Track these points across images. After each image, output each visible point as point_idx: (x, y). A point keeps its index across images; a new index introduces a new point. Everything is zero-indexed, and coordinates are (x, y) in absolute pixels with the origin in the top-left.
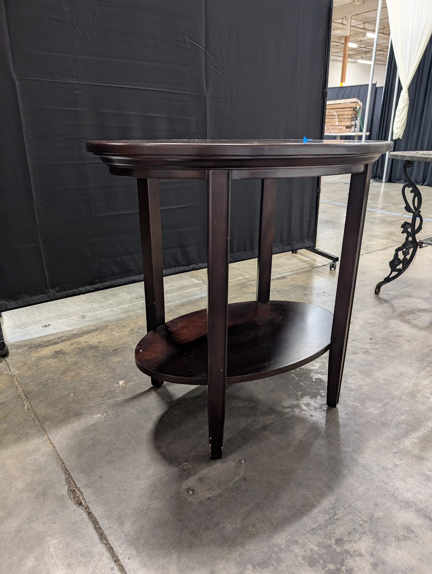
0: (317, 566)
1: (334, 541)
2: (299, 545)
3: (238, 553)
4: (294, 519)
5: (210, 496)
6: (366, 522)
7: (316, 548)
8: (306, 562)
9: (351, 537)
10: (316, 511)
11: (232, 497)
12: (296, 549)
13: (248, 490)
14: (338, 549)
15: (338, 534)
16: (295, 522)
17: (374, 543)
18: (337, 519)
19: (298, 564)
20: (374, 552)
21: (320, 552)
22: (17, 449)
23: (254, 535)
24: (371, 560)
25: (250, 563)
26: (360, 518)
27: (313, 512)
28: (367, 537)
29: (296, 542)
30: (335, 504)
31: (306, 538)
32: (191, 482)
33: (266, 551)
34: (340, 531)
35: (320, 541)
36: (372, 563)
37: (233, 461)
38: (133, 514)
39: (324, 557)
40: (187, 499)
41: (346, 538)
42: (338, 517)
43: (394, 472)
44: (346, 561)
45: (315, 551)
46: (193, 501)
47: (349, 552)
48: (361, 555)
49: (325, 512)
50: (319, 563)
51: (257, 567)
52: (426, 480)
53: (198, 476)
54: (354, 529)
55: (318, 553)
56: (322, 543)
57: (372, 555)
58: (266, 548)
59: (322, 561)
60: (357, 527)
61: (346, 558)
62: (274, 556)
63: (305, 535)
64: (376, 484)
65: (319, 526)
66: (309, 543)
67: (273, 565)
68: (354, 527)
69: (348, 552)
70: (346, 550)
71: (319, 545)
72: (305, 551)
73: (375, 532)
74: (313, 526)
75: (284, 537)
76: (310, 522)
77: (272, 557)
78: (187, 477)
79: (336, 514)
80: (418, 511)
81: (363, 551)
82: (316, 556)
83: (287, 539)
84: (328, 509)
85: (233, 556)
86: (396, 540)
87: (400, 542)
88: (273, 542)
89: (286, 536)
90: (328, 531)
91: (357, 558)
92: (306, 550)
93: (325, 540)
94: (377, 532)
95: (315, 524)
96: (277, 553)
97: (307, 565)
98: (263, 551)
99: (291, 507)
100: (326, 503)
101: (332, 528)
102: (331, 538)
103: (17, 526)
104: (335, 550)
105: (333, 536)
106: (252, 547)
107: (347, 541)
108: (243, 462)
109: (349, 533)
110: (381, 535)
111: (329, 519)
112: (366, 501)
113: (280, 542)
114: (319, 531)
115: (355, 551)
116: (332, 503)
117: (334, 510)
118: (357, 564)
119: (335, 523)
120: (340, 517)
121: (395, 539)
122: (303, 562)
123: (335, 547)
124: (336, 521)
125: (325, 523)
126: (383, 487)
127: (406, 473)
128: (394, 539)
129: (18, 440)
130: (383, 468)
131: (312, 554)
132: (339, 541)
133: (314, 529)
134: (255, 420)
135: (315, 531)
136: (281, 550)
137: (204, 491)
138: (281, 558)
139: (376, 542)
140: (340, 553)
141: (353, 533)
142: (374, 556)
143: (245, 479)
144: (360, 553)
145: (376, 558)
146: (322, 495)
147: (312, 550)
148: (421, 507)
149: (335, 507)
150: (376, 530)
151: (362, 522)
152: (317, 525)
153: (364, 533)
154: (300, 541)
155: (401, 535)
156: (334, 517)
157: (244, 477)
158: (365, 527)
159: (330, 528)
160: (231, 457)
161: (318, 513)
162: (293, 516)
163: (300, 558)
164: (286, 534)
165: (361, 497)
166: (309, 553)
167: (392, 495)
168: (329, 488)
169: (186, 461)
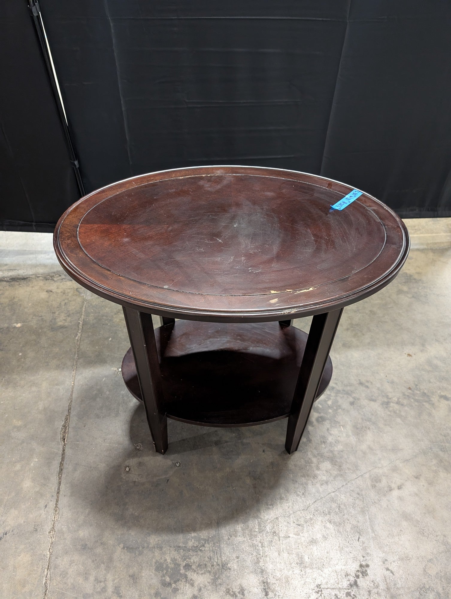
0: (159, 573)
1: (185, 564)
2: (161, 552)
3: (122, 532)
4: (174, 531)
5: (136, 480)
6: (218, 565)
7: (169, 561)
8: (155, 565)
9: (198, 568)
10: (193, 535)
11: (149, 490)
12: (157, 553)
13: (163, 490)
14: (182, 571)
15: (192, 561)
16: (172, 534)
17: (209, 583)
18: (201, 550)
19: (149, 564)
20: (202, 589)
21: (170, 565)
22: (54, 374)
23: (140, 526)
24: (196, 593)
25: (124, 544)
26: (218, 559)
27: (190, 535)
28: (209, 576)
29: (161, 548)
30: (210, 538)
31: (169, 550)
32: (133, 462)
33: (139, 542)
34: (195, 559)
35: (176, 558)
36: (194, 595)
37: (172, 460)
38: (85, 466)
39: (169, 570)
40: (121, 474)
41: (194, 567)
42: (203, 550)
43: (280, 540)
44: (179, 582)
45: (167, 562)
46: (124, 478)
47: (187, 578)
48: (192, 585)
49: (198, 539)
50: (162, 571)
51: (126, 548)
52: (297, 563)
53: (140, 460)
54: (206, 565)
55: (168, 565)
56: (176, 560)
57: (200, 590)
58: (140, 540)
59: (165, 572)
60: (209, 565)
61: (181, 580)
62: (141, 548)
63: (171, 547)
64: (254, 542)
65: (185, 547)
66: (168, 555)
67: (135, 554)
68: (206, 563)
69: (186, 577)
70: (186, 575)
71: (174, 560)
72: (161, 558)
73: (217, 577)
74: (181, 545)
75: (157, 540)
76: (182, 540)
77: (139, 548)
78: (133, 457)
79: (204, 546)
80: (264, 583)
81: (196, 584)
82: (164, 566)
83: (157, 543)
84: (202, 539)
85: (118, 532)
86: (225, 592)
87: (226, 595)
88: (147, 539)
89: (158, 540)
90: (187, 554)
91: (188, 585)
92: (163, 557)
93: (180, 559)
94: (219, 577)
95: (184, 544)
96: (143, 548)
97: (154, 567)
98: (137, 541)
99: (179, 521)
100: (204, 534)
101: (192, 554)
102: (185, 560)
103: (24, 437)
104: (180, 570)
105: (187, 560)
106: (133, 533)
107: (193, 569)
108: (178, 465)
109: (199, 566)
110: (219, 581)
111: (196, 547)
112: (234, 550)
113: (151, 541)
114: (182, 550)
115: (191, 579)
116: (209, 537)
117: (205, 542)
118: (185, 588)
119: (197, 551)
120: (204, 550)
121: (226, 590)
122: (154, 564)
123: (182, 568)
124: (199, 551)
125: (190, 548)
126: (257, 548)
127: (288, 548)
128: (225, 589)
129: (58, 367)
130: (275, 532)
131: (164, 563)
132: (188, 567)
133: (180, 547)
134: (216, 431)
135: (179, 548)
136: (148, 547)
137: (135, 474)
138: (143, 552)
139: (211, 584)
140: (181, 574)
141: (202, 567)
142: (200, 591)
143: (168, 480)
144: (193, 583)
145: (200, 594)
146: (209, 525)
147: (166, 560)
148: (269, 581)
149: (208, 540)
150: (219, 575)
151: (215, 563)
152: (184, 545)
153: (210, 572)
154: (164, 549)
155: (233, 590)
156: (200, 547)
157: (168, 479)
158: (214, 569)
159: (191, 553)
160: (172, 457)
161: (192, 538)
162: (175, 529)
163: (154, 561)
164: (160, 538)
165: (233, 545)
166: (162, 561)
167: (258, 558)
168: (218, 523)
169: (142, 443)
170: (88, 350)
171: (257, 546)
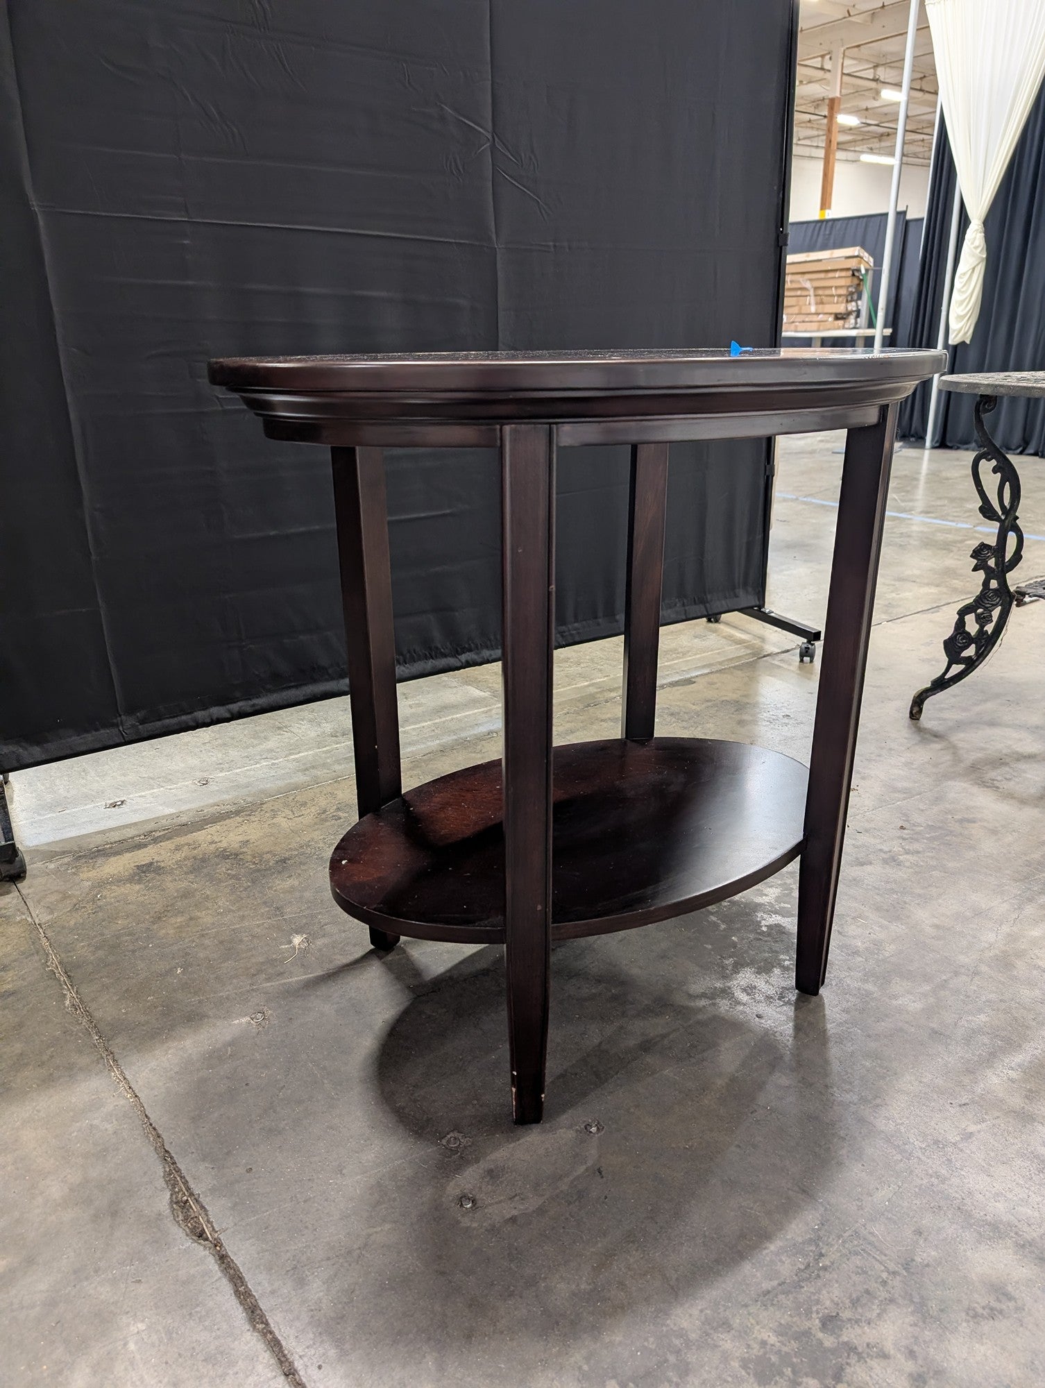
0: (776, 1383)
1: (817, 1321)
2: (733, 1332)
3: (584, 1352)
4: (720, 1267)
5: (515, 1212)
6: (894, 1273)
7: (773, 1339)
8: (749, 1374)
9: (860, 1310)
10: (773, 1247)
11: (568, 1216)
12: (726, 1342)
13: (606, 1198)
14: (829, 1341)
15: (828, 1303)
16: (721, 1276)
17: (916, 1325)
18: (825, 1268)
19: (730, 1379)
20: (916, 1348)
21: (785, 1349)
22: (47, 1103)
23: (622, 1308)
24: (910, 1366)
25: (614, 1377)
26: (881, 1263)
27: (766, 1251)
28: (899, 1310)
29: (726, 1325)
30: (818, 1230)
31: (749, 1314)
32: (468, 1179)
33: (653, 1347)
34: (831, 1295)
35: (783, 1322)
36: (910, 1375)
37: (570, 1127)
38: (328, 1259)
39: (795, 1360)
40: (458, 1222)
41: (846, 1315)
42: (828, 1263)
43: (962, 1150)
44: (847, 1371)
45: (772, 1345)
46: (475, 1225)
47: (856, 1348)
48: (885, 1356)
49: (796, 1249)
50: (781, 1374)
51: (631, 1385)
53: (484, 1165)
54: (867, 1292)
55: (780, 1351)
56: (789, 1326)
57: (911, 1354)
58: (651, 1340)
59: (788, 1371)
60: (873, 1286)
61: (847, 1364)
62: (672, 1359)
63: (746, 1306)
64: (919, 1182)
65: (780, 1285)
66: (758, 1327)
67: (670, 1381)
68: (865, 1287)
69: (851, 1349)
70: (846, 1343)
71: (782, 1331)
72: (748, 1346)
73: (916, 1300)
74: (766, 1285)
75: (695, 1312)
76: (758, 1275)
77: (666, 1361)
78: (458, 1168)
79: (821, 1255)
80: (1023, 1246)
81: (889, 1347)
82: (774, 1358)
83: (703, 1318)
84: (803, 1243)
85: (573, 1359)
86: (970, 1319)
87: (978, 1323)
88: (668, 1325)
89: (701, 1311)
90: (802, 1298)
91: (873, 1363)
92: (751, 1343)
93: (795, 1319)
94: (922, 1297)
95: (771, 1280)
96: (678, 1352)
97: (752, 1380)
98: (646, 1348)
99: (713, 1239)
100: (798, 1229)
101: (812, 1290)
102: (812, 1313)
103: (47, 1291)
104: (820, 1343)
105: (814, 1309)
106: (618, 1338)
107: (850, 1320)
108: (594, 1129)
109: (855, 1303)
110: (933, 1305)
111: (806, 1269)
112: (895, 1223)
113: (685, 1324)
114: (781, 1297)
115: (868, 1345)
116: (814, 1229)
117: (817, 1245)
118: (875, 1377)
119: (818, 1276)
120: (833, 1263)
121: (967, 1314)
122: (743, 1373)
123: (820, 1335)
124: (821, 1273)
125: (795, 1278)
126: (935, 1190)
127: (992, 1154)
128: (963, 1315)
129: (48, 1081)
130: (936, 1142)
131: (765, 1353)
132: (830, 1322)
133: (769, 1292)
134: (622, 1027)
135: (770, 1296)
136: (688, 1344)
137: (500, 1202)
138: (688, 1364)
139: (920, 1324)
140: (834, 1351)
141: (864, 1301)
142: (916, 1357)
143: (600, 1172)
144: (882, 1350)
145: (920, 1362)
146: (788, 1208)
147: (763, 1343)
148: (1029, 1238)
149: (819, 1238)
150: (919, 1294)
151: (885, 1275)
152: (775, 1283)
153: (892, 1301)
154: (736, 1322)
155: (983, 1304)
156: (818, 1263)
157: (597, 1167)
158: (893, 1288)
159: (808, 1289)
160: (564, 1119)
161: (777, 1254)
162: (717, 1261)
163: (735, 1364)
164: (701, 1304)
165: (883, 1215)
166: (756, 1351)
167: (959, 1208)
168: (804, 1191)
169: (456, 1128)
170: (126, 1014)
171: (932, 1185)
